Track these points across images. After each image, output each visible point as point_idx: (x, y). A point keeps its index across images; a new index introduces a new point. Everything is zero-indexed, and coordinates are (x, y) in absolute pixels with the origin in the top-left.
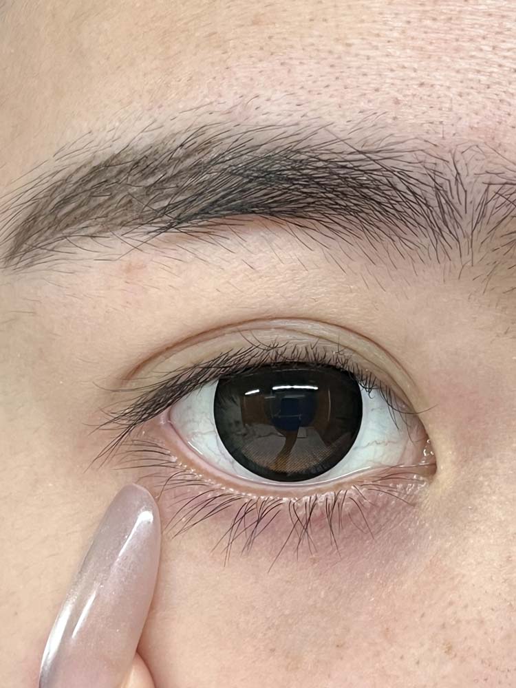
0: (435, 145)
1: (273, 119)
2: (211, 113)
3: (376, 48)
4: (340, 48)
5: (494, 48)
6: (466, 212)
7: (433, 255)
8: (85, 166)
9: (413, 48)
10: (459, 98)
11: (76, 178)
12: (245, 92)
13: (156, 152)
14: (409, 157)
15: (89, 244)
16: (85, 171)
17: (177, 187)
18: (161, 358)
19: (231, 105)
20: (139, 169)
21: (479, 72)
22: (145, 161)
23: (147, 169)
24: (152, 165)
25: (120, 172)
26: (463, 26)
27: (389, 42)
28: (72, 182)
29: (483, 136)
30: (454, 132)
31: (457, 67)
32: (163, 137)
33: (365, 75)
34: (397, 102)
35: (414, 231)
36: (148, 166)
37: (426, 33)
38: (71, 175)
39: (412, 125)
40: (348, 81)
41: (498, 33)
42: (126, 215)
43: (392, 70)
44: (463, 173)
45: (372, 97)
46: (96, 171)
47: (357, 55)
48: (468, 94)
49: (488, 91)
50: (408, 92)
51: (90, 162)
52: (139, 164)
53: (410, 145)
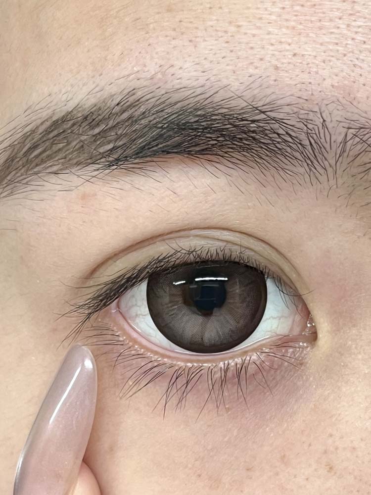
0: (307, 100)
1: (185, 83)
2: (138, 79)
3: (259, 28)
4: (232, 29)
5: (348, 26)
6: (331, 149)
7: (308, 180)
8: (47, 120)
9: (287, 27)
10: (323, 64)
11: (41, 129)
12: (163, 63)
13: (100, 109)
14: (287, 109)
15: (53, 179)
16: (48, 124)
17: (116, 134)
18: (110, 262)
19: (153, 73)
20: (87, 122)
21: (337, 44)
22: (92, 116)
23: (94, 122)
24: (97, 119)
25: (74, 125)
26: (324, 10)
27: (269, 23)
28: (39, 133)
29: (342, 92)
30: (320, 90)
31: (321, 41)
32: (105, 97)
33: (252, 48)
34: (277, 68)
35: (293, 163)
36: (94, 120)
37: (296, 16)
38: (37, 128)
39: (289, 85)
40: (239, 53)
41: (351, 15)
42: (79, 157)
43: (272, 45)
44: (328, 120)
45: (258, 65)
46: (56, 124)
47: (246, 34)
48: (330, 61)
49: (345, 58)
50: (285, 61)
51: (51, 117)
52: (88, 119)
53: (288, 100)
